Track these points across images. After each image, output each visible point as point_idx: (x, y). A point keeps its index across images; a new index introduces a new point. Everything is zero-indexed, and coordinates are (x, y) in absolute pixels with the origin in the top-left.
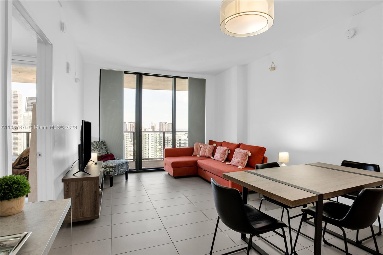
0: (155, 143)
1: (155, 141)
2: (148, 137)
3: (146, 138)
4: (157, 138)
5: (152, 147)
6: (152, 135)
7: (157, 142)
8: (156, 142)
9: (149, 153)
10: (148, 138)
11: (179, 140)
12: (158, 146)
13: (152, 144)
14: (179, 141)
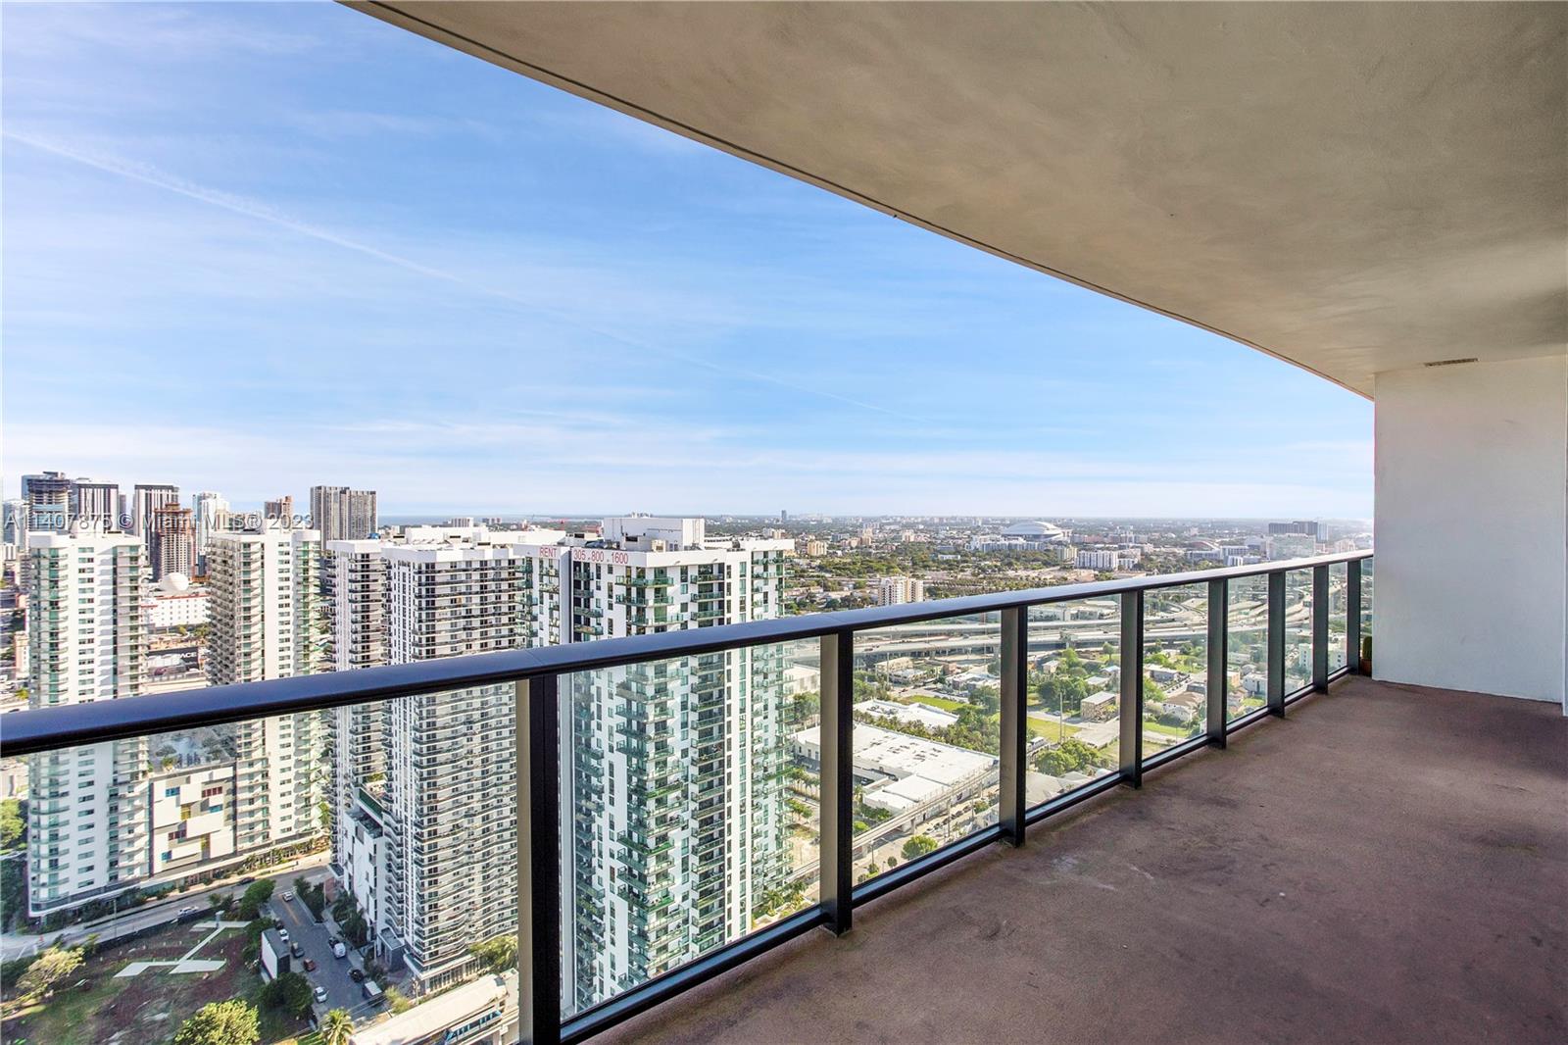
0: (301, 587)
1: (297, 575)
2: (259, 555)
3: (248, 564)
4: (306, 562)
5: (281, 606)
6: (281, 545)
7: (306, 579)
8: (301, 580)
9: (263, 635)
10: (262, 564)
11: (424, 568)
12: (311, 597)
13: (281, 589)
14: (427, 572)
